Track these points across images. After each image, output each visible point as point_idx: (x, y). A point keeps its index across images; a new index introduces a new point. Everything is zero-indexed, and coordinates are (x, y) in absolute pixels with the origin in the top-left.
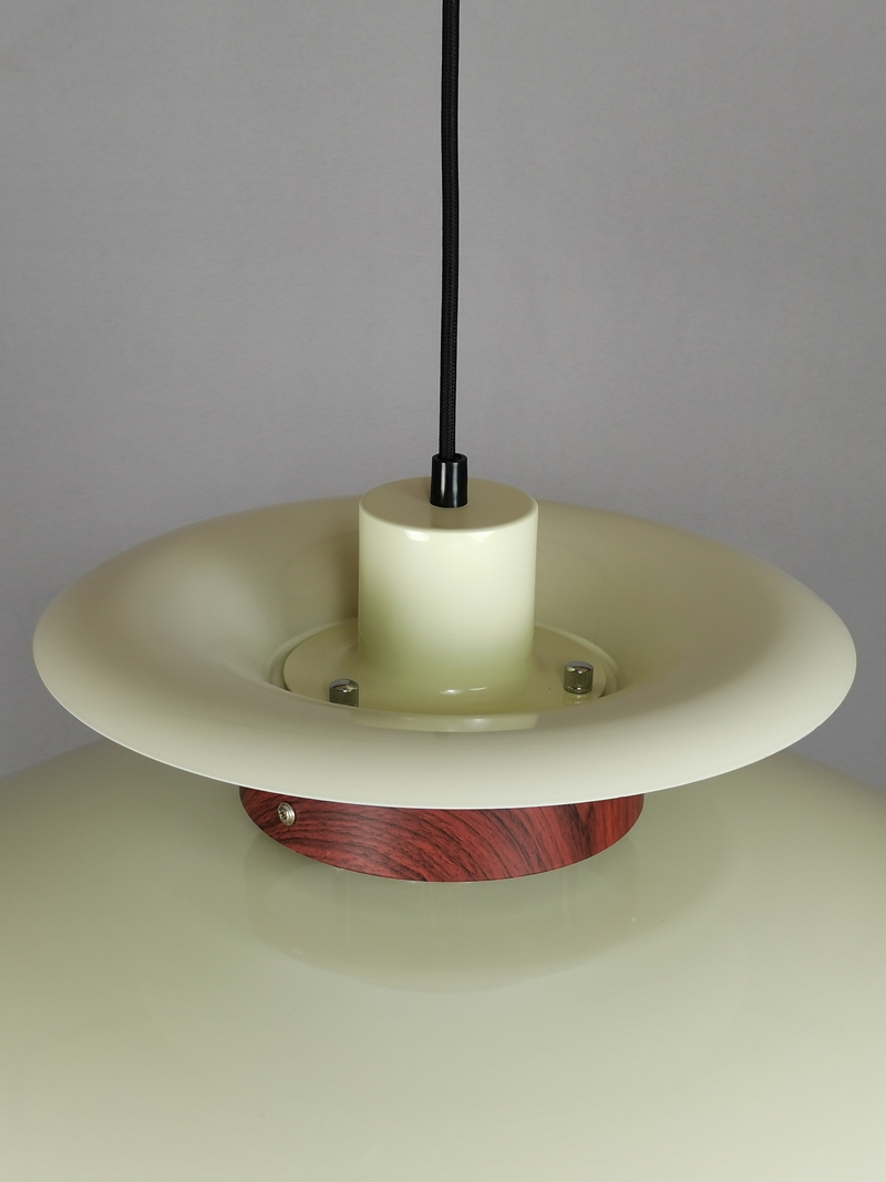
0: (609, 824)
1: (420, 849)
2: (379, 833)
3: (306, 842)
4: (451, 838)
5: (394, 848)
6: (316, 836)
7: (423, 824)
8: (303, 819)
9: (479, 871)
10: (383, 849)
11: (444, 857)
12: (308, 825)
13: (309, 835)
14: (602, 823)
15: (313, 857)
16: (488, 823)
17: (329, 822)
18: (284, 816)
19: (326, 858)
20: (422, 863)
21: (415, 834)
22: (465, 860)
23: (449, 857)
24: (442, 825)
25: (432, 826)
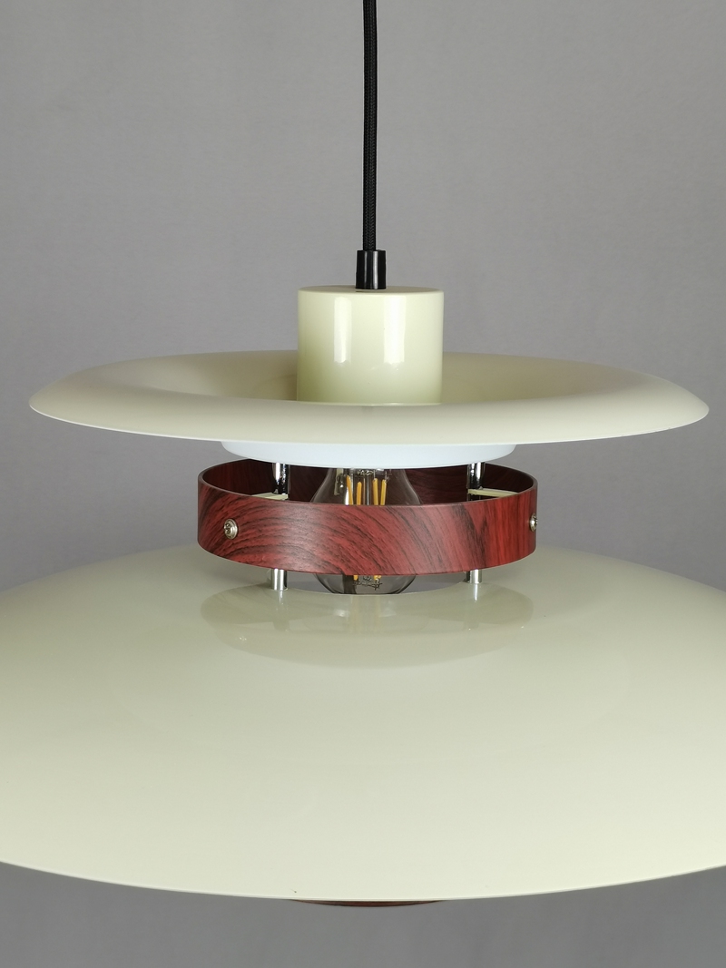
0: (501, 543)
1: (339, 545)
2: (304, 532)
3: (245, 551)
4: (364, 535)
5: (318, 545)
6: (254, 543)
7: (342, 522)
8: (244, 531)
9: (388, 566)
10: (308, 547)
11: (359, 552)
12: (247, 535)
13: (249, 544)
14: (495, 539)
15: (251, 563)
16: (396, 523)
17: (264, 528)
18: (229, 530)
19: (262, 561)
20: (340, 557)
21: (335, 531)
22: (376, 554)
23: (363, 552)
24: (357, 523)
25: (349, 523)
